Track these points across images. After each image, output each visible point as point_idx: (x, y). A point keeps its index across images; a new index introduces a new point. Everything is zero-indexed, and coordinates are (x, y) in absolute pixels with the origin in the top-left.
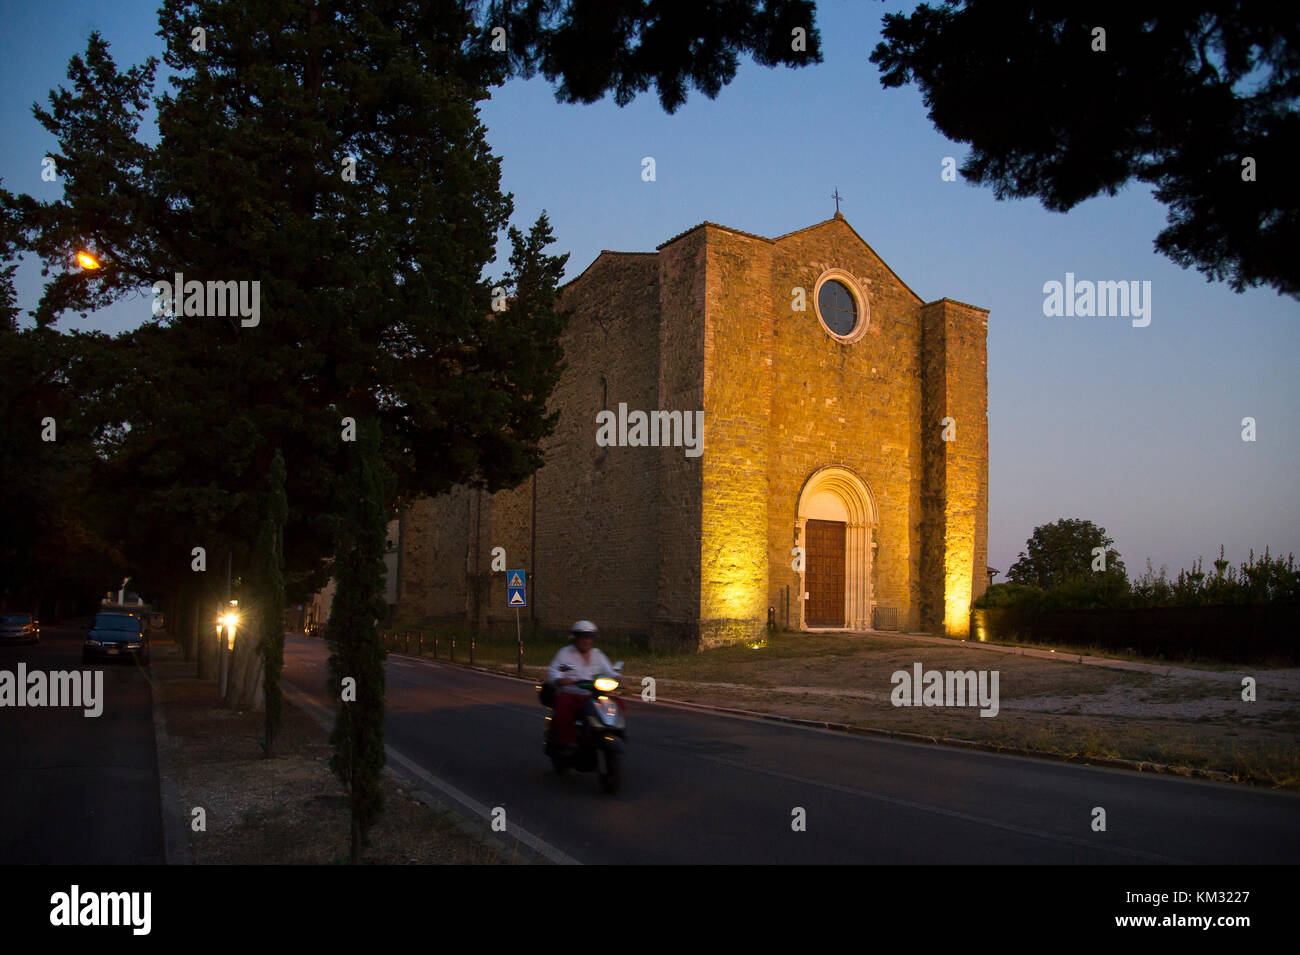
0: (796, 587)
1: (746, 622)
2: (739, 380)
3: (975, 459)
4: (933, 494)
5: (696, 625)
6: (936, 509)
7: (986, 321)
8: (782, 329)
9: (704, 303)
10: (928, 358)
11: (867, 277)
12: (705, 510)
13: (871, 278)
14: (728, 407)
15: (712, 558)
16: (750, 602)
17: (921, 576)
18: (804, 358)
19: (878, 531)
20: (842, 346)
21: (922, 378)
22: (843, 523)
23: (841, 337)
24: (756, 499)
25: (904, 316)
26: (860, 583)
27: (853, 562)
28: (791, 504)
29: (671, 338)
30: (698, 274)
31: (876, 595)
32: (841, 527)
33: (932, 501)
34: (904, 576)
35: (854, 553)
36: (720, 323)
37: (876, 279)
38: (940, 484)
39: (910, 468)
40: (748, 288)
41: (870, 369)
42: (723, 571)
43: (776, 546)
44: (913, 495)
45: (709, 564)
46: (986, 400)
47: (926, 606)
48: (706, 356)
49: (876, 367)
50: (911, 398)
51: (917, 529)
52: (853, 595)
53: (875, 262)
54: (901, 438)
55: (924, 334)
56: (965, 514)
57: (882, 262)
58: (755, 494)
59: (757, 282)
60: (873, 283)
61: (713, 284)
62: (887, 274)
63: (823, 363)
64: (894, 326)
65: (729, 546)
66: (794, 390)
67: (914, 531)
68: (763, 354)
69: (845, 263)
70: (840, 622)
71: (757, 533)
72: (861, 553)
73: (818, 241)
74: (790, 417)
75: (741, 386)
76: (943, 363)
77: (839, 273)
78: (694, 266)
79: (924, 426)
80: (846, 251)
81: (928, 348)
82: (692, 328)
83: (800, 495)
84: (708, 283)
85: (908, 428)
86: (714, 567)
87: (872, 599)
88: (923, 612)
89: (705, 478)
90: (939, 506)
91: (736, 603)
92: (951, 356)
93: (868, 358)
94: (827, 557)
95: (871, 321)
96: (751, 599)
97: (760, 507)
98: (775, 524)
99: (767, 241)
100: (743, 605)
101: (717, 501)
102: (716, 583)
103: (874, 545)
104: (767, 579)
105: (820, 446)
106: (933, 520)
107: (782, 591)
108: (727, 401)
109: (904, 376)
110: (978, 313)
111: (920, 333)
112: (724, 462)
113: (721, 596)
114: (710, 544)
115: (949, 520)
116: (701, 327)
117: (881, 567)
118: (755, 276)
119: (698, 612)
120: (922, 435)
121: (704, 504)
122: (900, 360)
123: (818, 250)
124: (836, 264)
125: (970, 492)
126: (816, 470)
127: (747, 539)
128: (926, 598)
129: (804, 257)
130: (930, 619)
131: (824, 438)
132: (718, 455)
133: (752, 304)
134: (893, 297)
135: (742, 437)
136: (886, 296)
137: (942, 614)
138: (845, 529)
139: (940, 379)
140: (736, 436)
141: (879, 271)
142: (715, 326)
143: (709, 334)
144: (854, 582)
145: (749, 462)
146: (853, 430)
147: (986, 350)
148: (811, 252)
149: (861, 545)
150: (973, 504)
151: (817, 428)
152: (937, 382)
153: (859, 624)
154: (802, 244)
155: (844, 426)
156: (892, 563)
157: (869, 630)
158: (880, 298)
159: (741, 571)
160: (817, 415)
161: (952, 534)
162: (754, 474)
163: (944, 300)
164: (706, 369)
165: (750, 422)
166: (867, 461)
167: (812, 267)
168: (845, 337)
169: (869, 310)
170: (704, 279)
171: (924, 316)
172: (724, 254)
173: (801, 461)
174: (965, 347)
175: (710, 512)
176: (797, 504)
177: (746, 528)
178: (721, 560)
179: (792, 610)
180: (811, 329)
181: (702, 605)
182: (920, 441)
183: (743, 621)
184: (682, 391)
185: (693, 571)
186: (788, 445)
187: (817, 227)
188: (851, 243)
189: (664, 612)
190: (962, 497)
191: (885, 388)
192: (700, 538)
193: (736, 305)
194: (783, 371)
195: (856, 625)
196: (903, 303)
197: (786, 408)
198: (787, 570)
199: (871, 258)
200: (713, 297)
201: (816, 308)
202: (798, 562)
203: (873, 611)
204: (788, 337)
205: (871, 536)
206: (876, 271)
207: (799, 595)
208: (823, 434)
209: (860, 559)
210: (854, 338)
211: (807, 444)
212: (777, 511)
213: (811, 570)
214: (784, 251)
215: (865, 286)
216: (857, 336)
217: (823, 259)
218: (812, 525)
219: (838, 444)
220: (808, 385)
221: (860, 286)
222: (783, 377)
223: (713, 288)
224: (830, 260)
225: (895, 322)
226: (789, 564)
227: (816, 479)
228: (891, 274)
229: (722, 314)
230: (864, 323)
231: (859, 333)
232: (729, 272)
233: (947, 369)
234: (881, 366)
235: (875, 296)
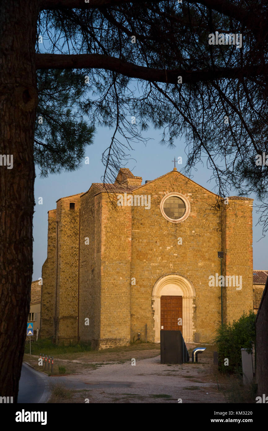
0: (153, 324)
1: (120, 339)
2: (117, 248)
5: (98, 341)
6: (224, 289)
7: (253, 204)
10: (222, 223)
11: (190, 193)
12: (102, 297)
13: (192, 193)
15: (105, 315)
16: (122, 331)
18: (155, 232)
19: (197, 299)
20: (176, 224)
21: (221, 232)
22: (181, 296)
23: (176, 220)
24: (125, 292)
25: (211, 206)
26: (188, 322)
27: (185, 313)
28: (149, 291)
29: (96, 231)
31: (196, 327)
32: (180, 298)
35: (185, 310)
36: (108, 228)
37: (195, 192)
39: (215, 271)
41: (191, 231)
43: (143, 308)
45: (104, 317)
46: (251, 240)
48: (102, 241)
49: (194, 230)
50: (215, 241)
51: (219, 298)
53: (194, 186)
55: (222, 213)
57: (198, 185)
58: (124, 290)
59: (125, 210)
60: (193, 195)
61: (105, 214)
62: (201, 189)
63: (165, 233)
64: (205, 212)
66: (151, 245)
67: (217, 300)
68: (128, 237)
69: (177, 189)
71: (125, 305)
72: (188, 309)
73: (163, 183)
74: (149, 256)
75: (118, 250)
76: (225, 226)
77: (174, 194)
78: (99, 207)
80: (178, 184)
81: (222, 219)
83: (153, 287)
84: (103, 214)
85: (214, 254)
86: (106, 318)
87: (193, 329)
89: (102, 286)
91: (116, 331)
92: (230, 223)
93: (190, 227)
95: (191, 211)
98: (142, 299)
100: (119, 332)
101: (107, 294)
103: (194, 306)
105: (164, 267)
106: (224, 294)
107: (145, 326)
108: (111, 257)
109: (211, 232)
110: (247, 202)
111: (220, 212)
112: (110, 279)
113: (109, 329)
114: (104, 310)
117: (198, 315)
118: (123, 208)
119: (100, 335)
122: (209, 225)
123: (163, 186)
126: (163, 276)
129: (155, 190)
131: (166, 263)
133: (122, 219)
134: (204, 199)
136: (200, 199)
138: (182, 299)
139: (225, 233)
140: (116, 269)
141: (197, 189)
142: (106, 230)
143: (103, 232)
144: (185, 321)
145: (122, 278)
146: (182, 258)
147: (251, 217)
148: (159, 188)
149: (188, 306)
151: (162, 259)
153: (188, 340)
154: (154, 185)
155: (177, 257)
156: (205, 313)
157: (192, 342)
158: (197, 201)
159: (118, 319)
160: (163, 254)
162: (124, 282)
164: (102, 246)
165: (122, 263)
166: (190, 270)
167: (160, 194)
169: (190, 206)
170: (102, 212)
171: (222, 205)
172: (110, 202)
173: (155, 273)
174: (238, 218)
175: (104, 298)
176: (152, 291)
177: (120, 303)
178: (109, 315)
179: (150, 334)
180: (159, 220)
181: (101, 333)
183: (118, 339)
184: (98, 252)
186: (148, 267)
187: (163, 177)
188: (181, 180)
191: (200, 238)
192: (100, 308)
193: (115, 220)
196: (210, 200)
197: (146, 253)
198: (148, 317)
199: (192, 184)
200: (105, 219)
201: (161, 211)
202: (153, 314)
203: (194, 334)
204: (147, 225)
205: (192, 302)
206: (195, 189)
207: (154, 327)
208: (166, 261)
209: (188, 312)
210: (182, 220)
211: (159, 266)
212: (143, 294)
213: (164, 317)
214: (146, 190)
215: (189, 197)
216: (184, 219)
217: (165, 190)
218: (163, 298)
219: (174, 265)
220: (158, 242)
221: (185, 197)
222: (145, 241)
223: (105, 216)
224: (169, 189)
225: (206, 209)
226: (149, 315)
227: (162, 280)
228: (203, 189)
229: (109, 224)
230: (188, 212)
231: (185, 217)
232: (112, 208)
233: (227, 229)
234: (198, 230)
235: (194, 200)
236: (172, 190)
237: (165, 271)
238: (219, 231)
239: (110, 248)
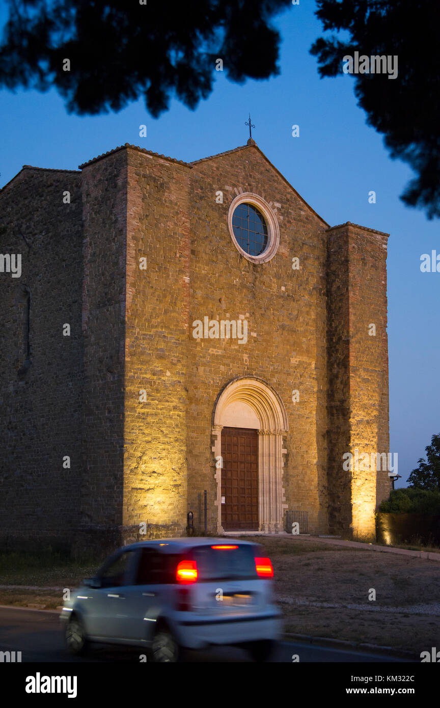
0: (213, 492)
1: (166, 527)
2: (159, 296)
3: (376, 371)
4: (339, 403)
5: (118, 532)
6: (341, 417)
7: (386, 244)
8: (199, 248)
9: (126, 223)
10: (333, 277)
11: (278, 201)
12: (127, 419)
13: (281, 203)
14: (149, 321)
15: (134, 465)
16: (170, 507)
17: (329, 481)
18: (220, 276)
19: (289, 438)
20: (254, 265)
21: (328, 296)
22: (256, 430)
23: (254, 257)
24: (175, 408)
25: (310, 238)
26: (273, 487)
27: (266, 467)
28: (207, 412)
29: (94, 254)
30: (119, 195)
31: (288, 499)
32: (253, 434)
33: (337, 410)
34: (313, 481)
35: (266, 459)
36: (141, 242)
37: (286, 204)
38: (344, 394)
39: (316, 379)
40: (166, 210)
41: (279, 286)
42: (143, 477)
43: (195, 452)
44: (320, 404)
45: (132, 471)
46: (386, 317)
47: (334, 509)
48: (128, 273)
49: (285, 286)
50: (317, 314)
51: (323, 436)
52: (267, 499)
53: (286, 188)
54: (308, 352)
55: (329, 256)
56: (368, 422)
57: (291, 187)
58: (174, 404)
59: (176, 204)
60: (282, 207)
61: (134, 205)
63: (236, 281)
64: (302, 248)
65: (150, 454)
66: (210, 306)
67: (321, 439)
68: (181, 272)
69: (257, 187)
70: (255, 525)
71: (176, 441)
72: (272, 459)
73: (232, 166)
75: (161, 302)
76: (346, 283)
77: (252, 197)
78: (116, 186)
79: (330, 340)
80: (258, 176)
81: (333, 268)
82: (114, 246)
83: (215, 404)
84: (130, 204)
85: (313, 342)
86: (136, 474)
87: (284, 503)
88: (332, 516)
89: (127, 389)
90: (344, 415)
91: (157, 508)
92: (354, 276)
93: (278, 276)
94: (241, 463)
95: (280, 243)
96: (171, 504)
97: (178, 415)
98: (193, 432)
99: (185, 165)
100: (163, 510)
101: (138, 410)
102: (137, 489)
103: (285, 451)
104: (185, 484)
105: (234, 359)
106: (338, 427)
107: (200, 495)
108: (147, 316)
109: (311, 294)
110: (379, 237)
111: (326, 254)
112: (146, 373)
113: (142, 502)
114: (132, 451)
115: (353, 428)
116: (123, 246)
117: (291, 472)
118: (173, 198)
119: (121, 517)
120: (327, 348)
121: (127, 413)
122: (307, 279)
123: (232, 175)
124: (249, 189)
125: (371, 402)
126: (231, 380)
127: (167, 447)
128: (334, 501)
129: (219, 180)
130: (340, 523)
131: (238, 351)
132: (140, 366)
133: (170, 225)
134: (301, 221)
135: (162, 350)
136: (294, 219)
137: (349, 518)
138: (257, 436)
139: (344, 297)
140: (156, 348)
141: (289, 196)
142: (137, 245)
143: (131, 251)
144: (266, 486)
145: (168, 374)
146: (264, 344)
147: (385, 271)
148: (225, 177)
149: (272, 452)
150: (375, 413)
151: (231, 342)
152: (341, 300)
153: (272, 527)
154: (218, 168)
155: (256, 340)
156: (301, 468)
157: (282, 533)
158: (289, 222)
159: (162, 478)
161: (357, 441)
162: (173, 384)
163: (347, 224)
164: (128, 286)
165: (169, 336)
166: (277, 372)
167: (227, 191)
168: (257, 257)
169: (278, 232)
170: (126, 200)
171: (330, 239)
172: (144, 176)
173: (216, 373)
174: (366, 268)
175: (133, 421)
176: (213, 413)
177: (166, 436)
178: (143, 467)
179: (210, 514)
180: (225, 249)
181: (125, 512)
182: (325, 355)
183: (163, 526)
184: (105, 305)
185: (116, 478)
186: (204, 357)
187: (232, 152)
188: (263, 169)
189: (87, 519)
190: (364, 407)
191: (294, 304)
192: (123, 446)
193: (156, 226)
194: (200, 288)
195: (269, 528)
196: (309, 226)
198: (205, 476)
199: (280, 183)
200: (135, 217)
201: (230, 231)
202: (215, 468)
203: (284, 514)
204: (204, 256)
205: (282, 443)
206: (286, 196)
207: (216, 499)
208: (236, 347)
209: (273, 462)
210: (266, 258)
211: (224, 357)
213: (226, 475)
214: (201, 175)
215: (276, 210)
216: (269, 256)
217: (236, 183)
218: (227, 431)
219: (251, 357)
220: (223, 302)
221: (271, 210)
223: (134, 209)
224: (244, 184)
225: (303, 244)
226: (206, 470)
227: (231, 388)
228: (299, 199)
229: (143, 234)
230: (274, 244)
231: (270, 253)
232: (150, 194)
233: (350, 288)
234: (290, 285)
235: (284, 219)
238: (324, 294)
239: (144, 294)
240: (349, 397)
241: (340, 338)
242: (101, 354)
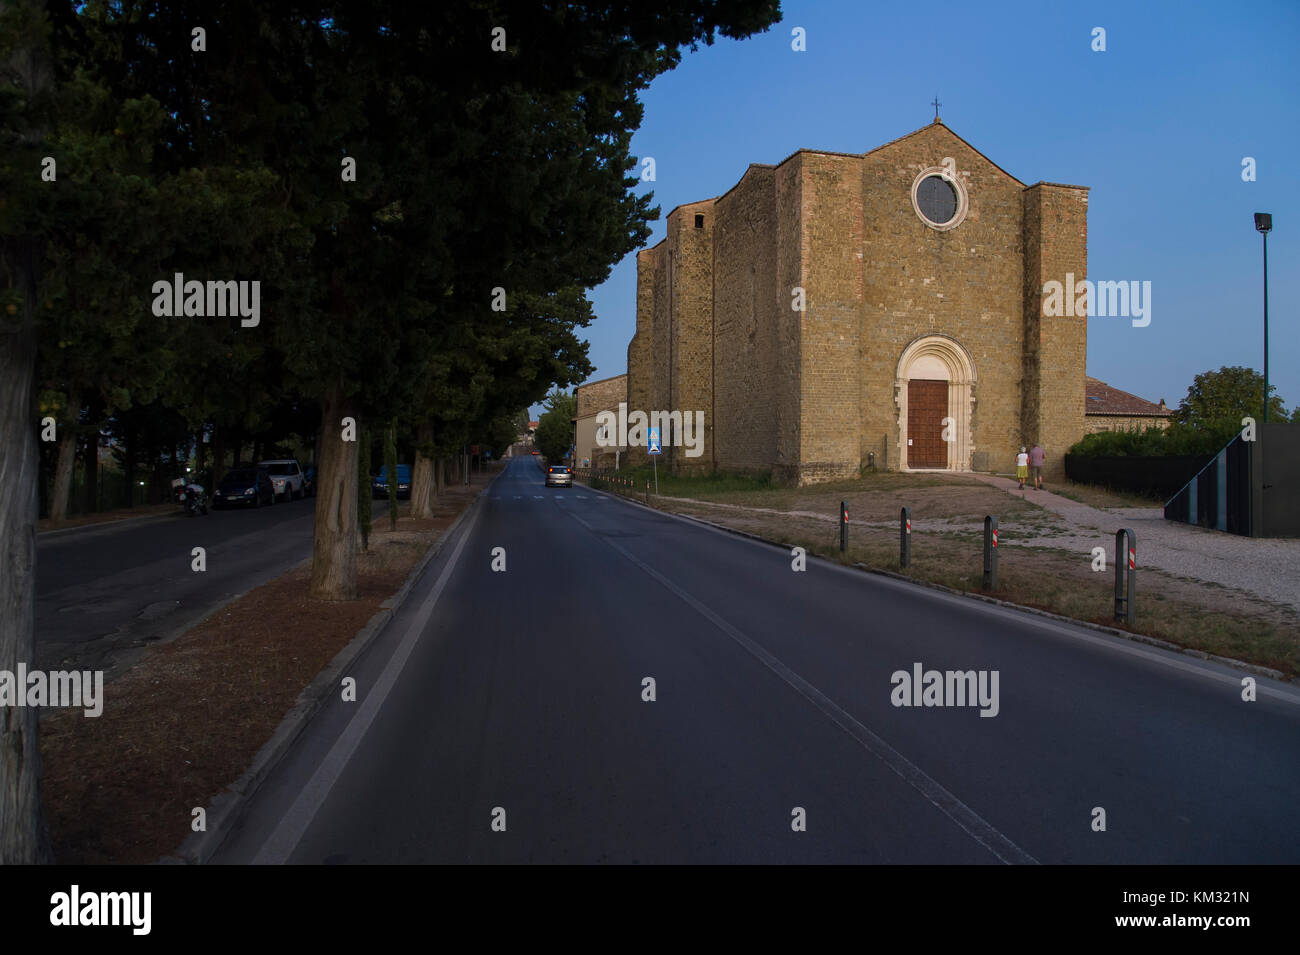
0: (896, 436)
1: (840, 464)
4: (1031, 355)
5: (796, 467)
6: (1032, 366)
7: (1086, 198)
9: (801, 214)
10: (1028, 234)
11: (967, 170)
12: (803, 378)
13: (971, 171)
16: (844, 448)
17: (1022, 425)
18: (903, 247)
19: (978, 387)
20: (941, 233)
21: (1023, 253)
22: (945, 381)
23: (940, 225)
24: (849, 367)
25: (1005, 200)
26: (960, 432)
27: (955, 414)
28: (890, 368)
29: (783, 241)
30: (797, 191)
31: (975, 442)
32: (942, 386)
33: (1030, 361)
34: (1004, 425)
35: (955, 406)
36: (815, 229)
37: (975, 171)
38: (1036, 346)
39: (1012, 332)
40: (839, 198)
41: (969, 249)
43: (877, 402)
44: (1015, 355)
45: (808, 419)
48: (803, 256)
49: (975, 248)
50: (1013, 272)
51: (1018, 384)
52: (955, 441)
53: (975, 156)
54: (1002, 307)
55: (1025, 215)
57: (982, 154)
58: (848, 363)
59: (848, 192)
60: (972, 175)
61: (808, 198)
62: (987, 165)
63: (921, 249)
64: (994, 211)
66: (893, 274)
67: (1014, 387)
68: (855, 250)
70: (944, 464)
72: (961, 406)
73: (916, 146)
74: (890, 297)
75: (834, 278)
76: (1038, 240)
77: (937, 170)
78: (794, 184)
79: (1025, 295)
81: (1028, 226)
82: (794, 234)
83: (898, 360)
84: (803, 199)
85: (1010, 298)
86: (812, 421)
87: (971, 445)
89: (804, 353)
90: (1035, 365)
91: (832, 449)
92: (1047, 234)
93: (967, 240)
94: (930, 410)
95: (969, 209)
96: (844, 445)
98: (876, 385)
99: (857, 156)
100: (837, 451)
101: (814, 370)
103: (974, 399)
104: (859, 430)
105: (919, 320)
106: (1031, 376)
107: (879, 439)
108: (822, 291)
109: (1005, 255)
110: (1078, 192)
111: (1023, 213)
112: (820, 339)
113: (818, 444)
114: (808, 403)
115: (1042, 378)
116: (799, 234)
117: (980, 418)
118: (846, 187)
119: (798, 457)
120: (1023, 303)
121: (803, 373)
122: (1001, 239)
123: (916, 153)
126: (916, 338)
129: (902, 161)
131: (923, 312)
132: (815, 334)
133: (843, 211)
134: (993, 185)
135: (837, 318)
136: (986, 184)
138: (947, 386)
139: (1037, 252)
140: (831, 318)
141: (979, 164)
142: (811, 233)
143: (805, 239)
145: (842, 338)
146: (952, 303)
147: (1086, 224)
148: (908, 156)
149: (961, 399)
151: (915, 304)
152: (1035, 256)
153: (959, 466)
154: (900, 150)
155: (942, 301)
157: (968, 471)
158: (979, 188)
160: (916, 295)
162: (847, 347)
163: (1041, 183)
164: (803, 267)
165: (843, 306)
166: (965, 329)
167: (909, 169)
168: (943, 225)
169: (967, 198)
170: (800, 195)
171: (1025, 199)
172: (818, 173)
173: (900, 332)
174: (1061, 223)
175: (808, 379)
176: (896, 368)
179: (891, 454)
180: (908, 222)
181: (802, 452)
182: (1022, 309)
183: (837, 464)
185: (795, 425)
186: (888, 320)
187: (916, 133)
188: (948, 142)
189: (781, 457)
191: (985, 265)
192: (800, 400)
193: (830, 213)
195: (956, 467)
196: (1004, 188)
197: (885, 290)
198: (888, 422)
199: (970, 153)
200: (809, 209)
201: (914, 204)
202: (898, 415)
203: (972, 455)
204: (886, 231)
205: (970, 392)
206: (975, 164)
208: (921, 308)
209: (960, 412)
210: (953, 224)
211: (907, 318)
212: (878, 374)
213: (914, 421)
216: (956, 222)
217: (921, 160)
218: (913, 384)
219: (937, 316)
220: (907, 269)
221: (959, 179)
222: (882, 265)
223: (808, 202)
224: (928, 159)
226: (889, 417)
227: (915, 346)
228: (991, 164)
229: (817, 221)
230: (963, 211)
231: (958, 219)
232: (823, 187)
233: (1042, 245)
234: (981, 247)
235: (974, 186)
236: (934, 163)
237: (919, 328)
238: (1020, 251)
239: (818, 273)
240: (1040, 349)
241: (1033, 293)
242: (787, 324)
